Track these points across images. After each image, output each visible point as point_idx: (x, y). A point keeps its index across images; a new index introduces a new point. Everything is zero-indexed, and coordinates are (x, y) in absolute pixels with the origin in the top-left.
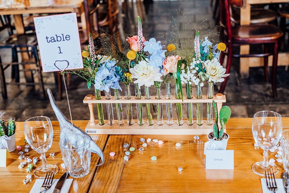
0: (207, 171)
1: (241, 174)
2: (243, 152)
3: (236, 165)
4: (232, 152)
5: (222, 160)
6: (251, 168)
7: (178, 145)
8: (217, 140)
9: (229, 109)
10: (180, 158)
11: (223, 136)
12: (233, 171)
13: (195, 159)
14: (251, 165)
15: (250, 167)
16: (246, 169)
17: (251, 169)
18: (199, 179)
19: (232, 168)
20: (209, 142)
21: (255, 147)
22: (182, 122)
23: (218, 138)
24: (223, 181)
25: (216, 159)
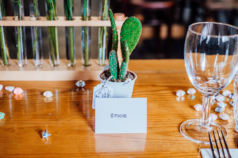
0: (96, 137)
1: (160, 141)
2: (160, 105)
3: (151, 126)
4: (143, 101)
5: (125, 116)
6: (178, 130)
7: (48, 95)
8: (116, 81)
9: (138, 23)
10: (50, 115)
11: (127, 75)
12: (145, 137)
13: (75, 116)
14: (177, 125)
15: (176, 129)
16: (169, 132)
17: (179, 132)
18: (82, 154)
19: (144, 131)
20: (102, 84)
21: (178, 97)
22: (58, 61)
23: (118, 78)
24: (128, 155)
25: (114, 115)
